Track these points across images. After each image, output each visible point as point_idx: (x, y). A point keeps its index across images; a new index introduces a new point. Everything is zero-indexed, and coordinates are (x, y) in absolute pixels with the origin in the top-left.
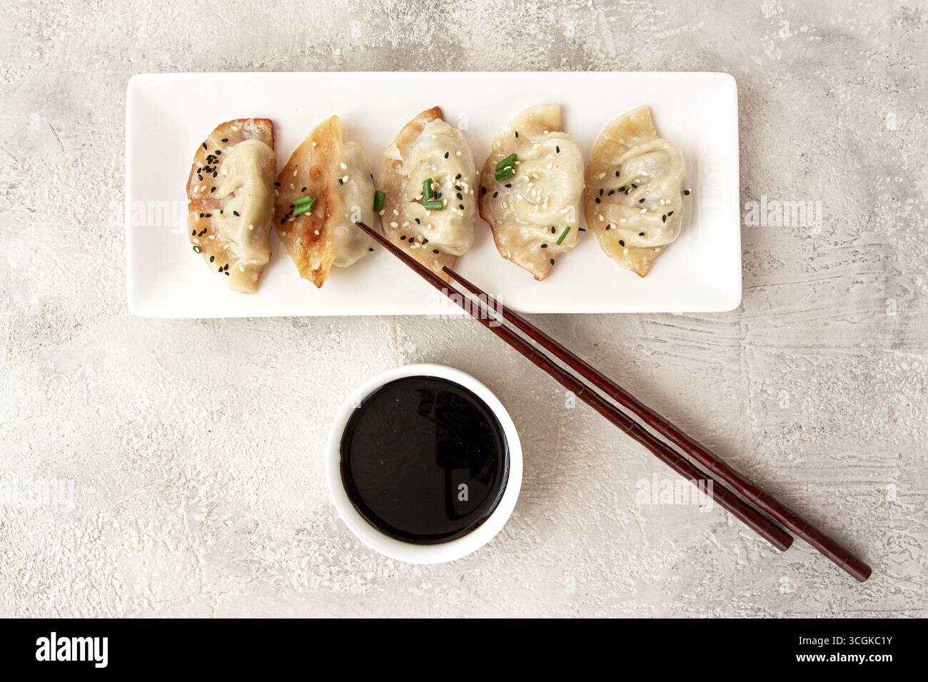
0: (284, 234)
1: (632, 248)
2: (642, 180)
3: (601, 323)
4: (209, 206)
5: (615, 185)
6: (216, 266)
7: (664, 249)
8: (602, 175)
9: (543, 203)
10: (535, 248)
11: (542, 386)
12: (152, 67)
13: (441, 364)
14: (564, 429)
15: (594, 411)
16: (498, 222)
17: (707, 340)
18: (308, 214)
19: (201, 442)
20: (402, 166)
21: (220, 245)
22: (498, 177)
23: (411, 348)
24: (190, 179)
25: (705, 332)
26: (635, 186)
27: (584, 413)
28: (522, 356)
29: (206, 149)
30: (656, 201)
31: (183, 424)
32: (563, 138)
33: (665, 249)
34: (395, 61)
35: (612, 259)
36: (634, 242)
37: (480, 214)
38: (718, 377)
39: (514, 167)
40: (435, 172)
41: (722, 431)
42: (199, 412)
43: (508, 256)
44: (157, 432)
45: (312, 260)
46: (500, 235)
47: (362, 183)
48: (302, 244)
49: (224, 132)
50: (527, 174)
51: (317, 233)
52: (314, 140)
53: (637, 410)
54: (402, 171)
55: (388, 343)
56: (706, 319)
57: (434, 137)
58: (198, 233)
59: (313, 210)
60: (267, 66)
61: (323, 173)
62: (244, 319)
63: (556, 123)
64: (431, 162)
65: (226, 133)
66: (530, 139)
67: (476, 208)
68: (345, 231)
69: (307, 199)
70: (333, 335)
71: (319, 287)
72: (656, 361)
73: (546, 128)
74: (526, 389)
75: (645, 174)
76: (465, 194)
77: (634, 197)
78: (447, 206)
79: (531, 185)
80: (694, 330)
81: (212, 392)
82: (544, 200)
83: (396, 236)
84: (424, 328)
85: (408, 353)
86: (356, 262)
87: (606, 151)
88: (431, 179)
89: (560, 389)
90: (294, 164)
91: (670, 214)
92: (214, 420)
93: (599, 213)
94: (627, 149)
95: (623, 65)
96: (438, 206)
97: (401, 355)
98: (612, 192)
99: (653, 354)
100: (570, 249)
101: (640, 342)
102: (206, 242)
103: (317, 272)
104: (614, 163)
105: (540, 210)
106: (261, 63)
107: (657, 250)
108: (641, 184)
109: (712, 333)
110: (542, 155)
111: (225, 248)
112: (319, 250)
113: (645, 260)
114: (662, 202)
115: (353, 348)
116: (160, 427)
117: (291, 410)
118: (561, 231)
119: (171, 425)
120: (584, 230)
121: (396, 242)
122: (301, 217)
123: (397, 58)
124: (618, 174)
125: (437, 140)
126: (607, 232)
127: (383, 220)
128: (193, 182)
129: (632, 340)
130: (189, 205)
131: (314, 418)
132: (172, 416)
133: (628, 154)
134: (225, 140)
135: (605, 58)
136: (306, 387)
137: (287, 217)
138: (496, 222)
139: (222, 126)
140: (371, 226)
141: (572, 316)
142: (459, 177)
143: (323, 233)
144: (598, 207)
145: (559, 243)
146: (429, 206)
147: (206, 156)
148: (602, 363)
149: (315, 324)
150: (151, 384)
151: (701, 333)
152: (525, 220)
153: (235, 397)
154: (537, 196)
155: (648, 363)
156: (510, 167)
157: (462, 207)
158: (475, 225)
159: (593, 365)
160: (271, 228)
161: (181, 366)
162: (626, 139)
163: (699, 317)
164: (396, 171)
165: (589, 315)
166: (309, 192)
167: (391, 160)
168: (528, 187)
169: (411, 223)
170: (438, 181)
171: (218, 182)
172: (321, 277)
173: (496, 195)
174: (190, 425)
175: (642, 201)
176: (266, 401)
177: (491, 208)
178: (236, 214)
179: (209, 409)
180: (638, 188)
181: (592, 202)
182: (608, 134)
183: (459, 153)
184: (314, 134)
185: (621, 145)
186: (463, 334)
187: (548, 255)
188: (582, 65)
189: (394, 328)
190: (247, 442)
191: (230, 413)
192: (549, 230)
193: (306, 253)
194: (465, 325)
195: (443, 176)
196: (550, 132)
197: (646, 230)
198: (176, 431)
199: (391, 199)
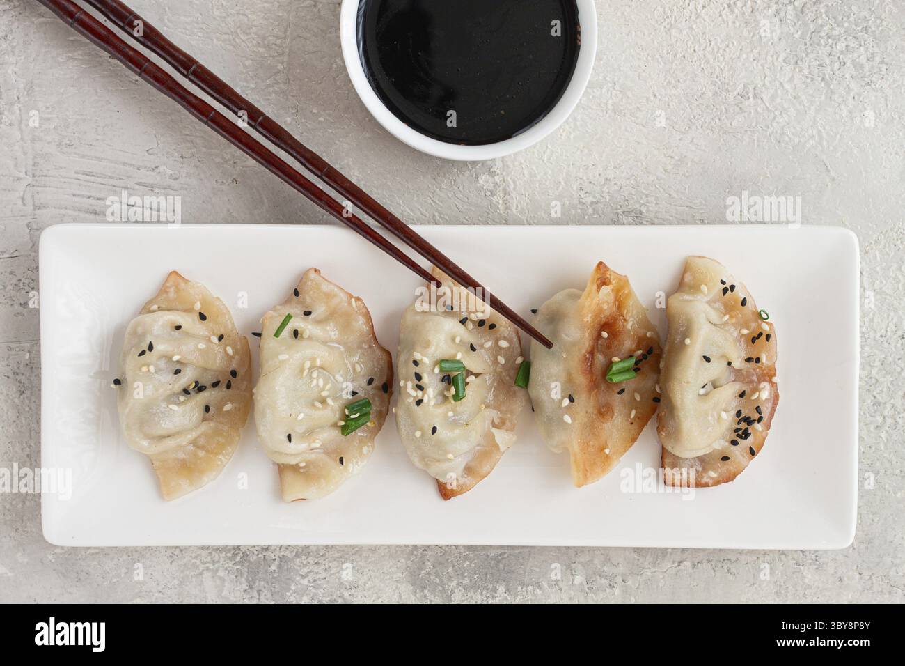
0: (648, 334)
1: (188, 310)
2: (176, 399)
3: (228, 210)
4: (748, 374)
5: (211, 395)
6: (740, 294)
7: (146, 309)
8: (228, 407)
9: (310, 369)
10: (319, 311)
11: (309, 126)
12: (829, 564)
13: (444, 159)
14: (280, 67)
15: (238, 90)
16: (367, 346)
17: (80, 185)
18: (615, 359)
19: (772, 56)
20: (493, 421)
21: (734, 321)
22: (368, 404)
23: (484, 180)
24: (773, 409)
25: (83, 196)
26: (186, 392)
27: (253, 89)
28: (337, 167)
29: (751, 448)
30: (160, 370)
31: (795, 81)
32: (281, 453)
33: (144, 308)
34: (501, 566)
35: (215, 296)
36: (187, 318)
37: (391, 358)
38: (64, 133)
39: (346, 418)
40: (449, 410)
41: (60, 59)
42: (773, 98)
43: (356, 302)
44: (832, 70)
45: (611, 298)
46: (365, 328)
47: (544, 397)
48: (625, 320)
49: (727, 470)
50: (329, 408)
51: (605, 335)
52: (607, 457)
53: (184, 94)
54: (492, 414)
55: (514, 189)
56: (82, 215)
57: (450, 456)
58: (763, 337)
59: (610, 364)
60: (674, 562)
61: (596, 412)
62: (708, 223)
63: (289, 477)
64: (454, 423)
65: (725, 468)
66: (324, 457)
67: (397, 364)
68: (567, 336)
69: (616, 379)
70: (589, 199)
71: (601, 263)
72: (152, 157)
73: (302, 470)
74: (331, 123)
75: (174, 407)
76: (412, 381)
77: (187, 377)
78: (435, 366)
79: (325, 393)
80: (98, 199)
81: (754, 124)
82: (309, 373)
83: (502, 329)
84: (466, 207)
85: (489, 174)
86: (553, 295)
87: (222, 440)
88: (455, 401)
89: (285, 121)
90: (635, 426)
91: (143, 353)
92: (753, 86)
93: (232, 357)
94: (194, 443)
95: (194, 561)
96: (444, 365)
97: (498, 171)
98: (215, 385)
99: (157, 167)
100: (274, 309)
101: (175, 184)
102: (753, 325)
103: (603, 282)
104: (212, 424)
105: (313, 359)
106: (682, 567)
107: (155, 307)
108: (179, 394)
109: (74, 195)
110: (309, 433)
111: (727, 317)
112: (601, 310)
113: (172, 295)
114: (152, 369)
115: (563, 183)
116: (827, 77)
117: (647, 99)
118: (286, 333)
119: (813, 80)
120: (254, 334)
121: (502, 321)
122: (626, 355)
123: (498, 570)
124: (207, 409)
125: (447, 452)
126: (222, 331)
127: (519, 350)
128: (770, 405)
129: (186, 186)
130: (775, 375)
131: (617, 87)
132: (811, 92)
133: (193, 435)
134: (725, 459)
135: (217, 570)
136: (626, 130)
137: (644, 357)
138: (371, 347)
139: (730, 478)
140: (534, 342)
141: (268, 222)
142: (419, 402)
143: (596, 334)
144: (234, 366)
145: (289, 317)
146: (457, 365)
147: (750, 439)
148: (227, 157)
149: (612, 215)
150: (838, 136)
151: (89, 194)
152: (332, 348)
153: (723, 117)
154: (318, 378)
155: (163, 155)
156: (352, 417)
157: (416, 363)
158: (399, 342)
159: (239, 152)
160: (666, 341)
161: (795, 160)
162: (195, 455)
163: (92, 216)
164: (500, 415)
165: (244, 222)
166: (614, 388)
167: (507, 430)
168: (328, 390)
169: (482, 346)
170: (446, 398)
171: (735, 404)
172: (599, 276)
173: (370, 382)
174: (787, 79)
175: (178, 372)
176: (682, 112)
177: (376, 364)
178: (707, 359)
179: (759, 101)
180: (182, 388)
181: (241, 372)
182: (219, 463)
183: (418, 434)
184: (609, 465)
185: (202, 448)
186: (415, 199)
187: (302, 303)
188: (249, 561)
189: (507, 208)
190: (710, 57)
191: (730, 96)
192: (301, 335)
193: (619, 307)
194: (412, 210)
195: (438, 404)
196: (297, 465)
197: (173, 333)
198: (806, 72)
199: (508, 378)
